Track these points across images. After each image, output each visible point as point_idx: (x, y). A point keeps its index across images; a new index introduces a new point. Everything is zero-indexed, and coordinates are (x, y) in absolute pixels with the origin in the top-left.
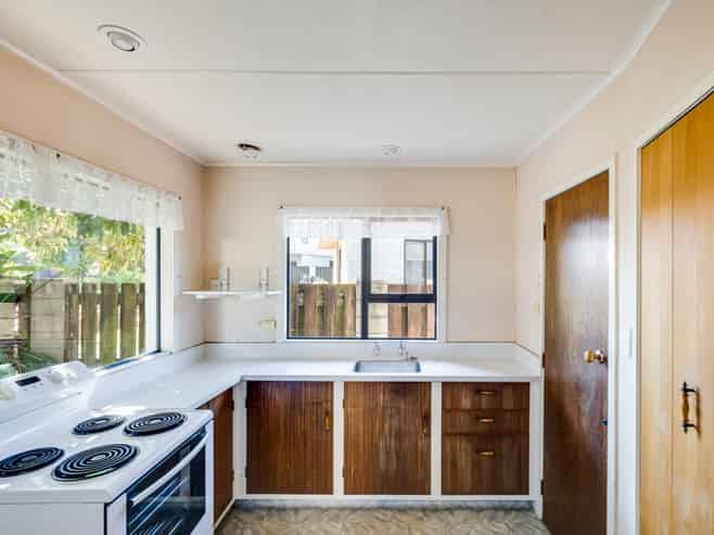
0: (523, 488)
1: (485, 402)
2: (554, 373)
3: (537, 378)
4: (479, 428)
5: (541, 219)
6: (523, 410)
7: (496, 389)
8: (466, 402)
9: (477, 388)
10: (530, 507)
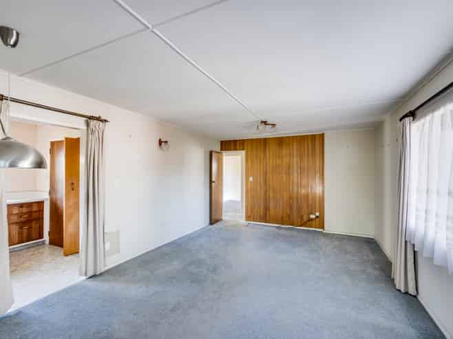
0: (41, 236)
1: (24, 210)
2: (54, 196)
3: (47, 199)
4: (22, 219)
5: (49, 147)
6: (41, 211)
7: (30, 205)
8: (16, 211)
9: (21, 205)
10: (43, 243)
